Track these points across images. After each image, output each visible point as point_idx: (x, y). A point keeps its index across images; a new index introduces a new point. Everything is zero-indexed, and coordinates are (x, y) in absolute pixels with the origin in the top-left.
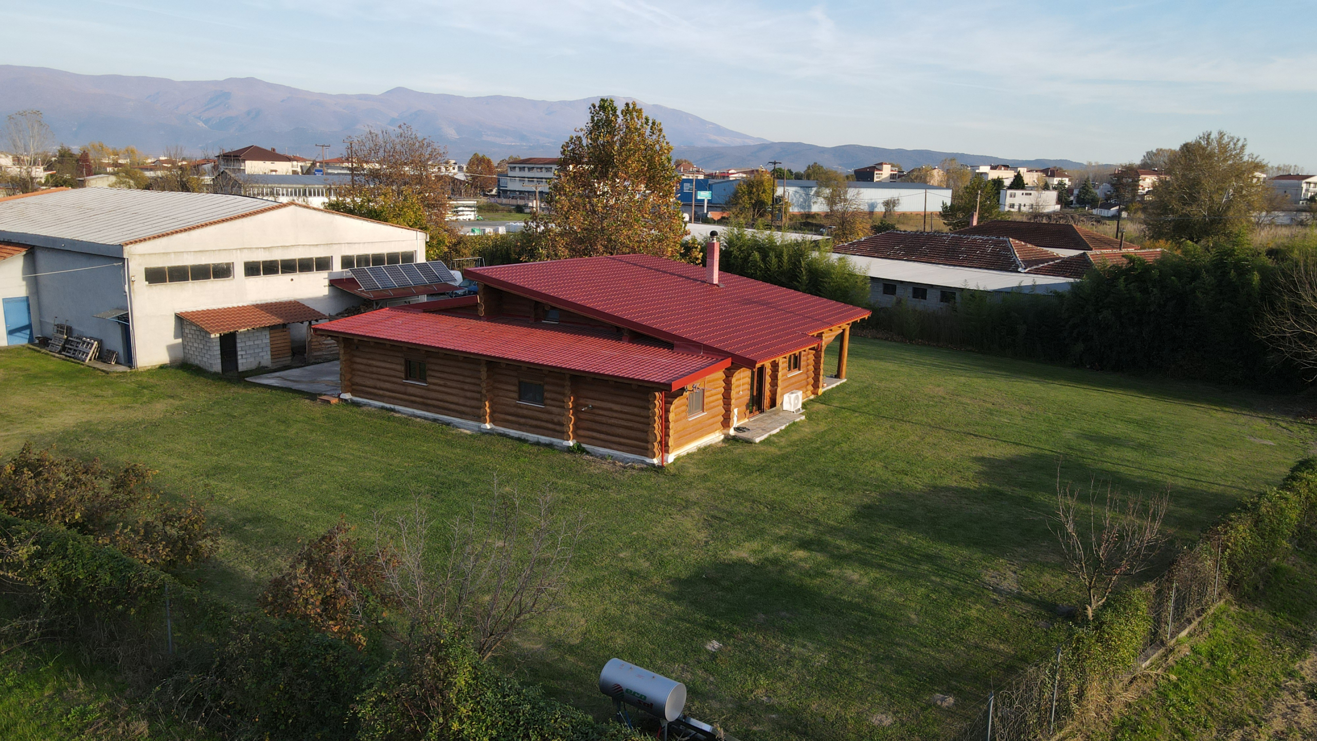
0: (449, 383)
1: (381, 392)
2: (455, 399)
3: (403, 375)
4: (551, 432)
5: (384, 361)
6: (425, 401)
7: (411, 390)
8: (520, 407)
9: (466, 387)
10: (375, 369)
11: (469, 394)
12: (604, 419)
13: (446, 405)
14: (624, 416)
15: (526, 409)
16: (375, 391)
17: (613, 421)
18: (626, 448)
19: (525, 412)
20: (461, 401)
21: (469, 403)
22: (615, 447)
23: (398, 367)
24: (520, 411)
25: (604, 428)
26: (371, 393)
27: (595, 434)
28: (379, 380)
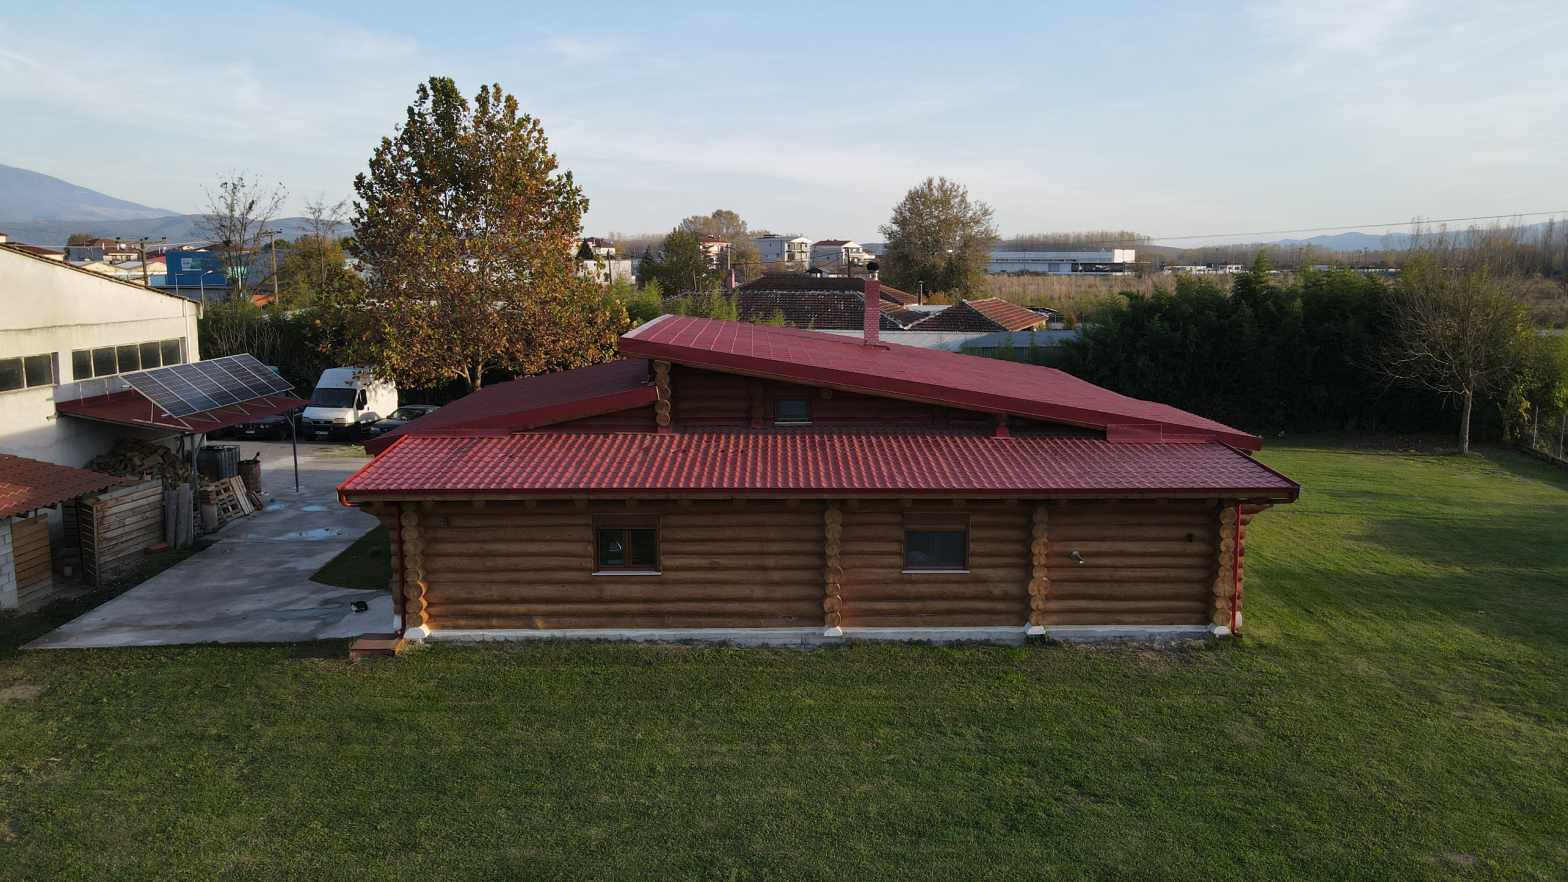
0: (723, 561)
1: (522, 608)
2: (743, 591)
3: (589, 563)
4: (983, 617)
5: (533, 540)
6: (654, 607)
7: (611, 590)
8: (911, 581)
9: (770, 562)
10: (501, 562)
11: (776, 576)
12: (1105, 574)
13: (717, 606)
14: (1148, 561)
15: (926, 582)
16: (503, 608)
17: (1125, 573)
18: (1151, 617)
19: (924, 589)
20: (759, 592)
21: (778, 592)
22: (1131, 618)
23: (578, 548)
24: (911, 589)
25: (1106, 589)
26: (489, 615)
27: (1082, 604)
28: (515, 582)
